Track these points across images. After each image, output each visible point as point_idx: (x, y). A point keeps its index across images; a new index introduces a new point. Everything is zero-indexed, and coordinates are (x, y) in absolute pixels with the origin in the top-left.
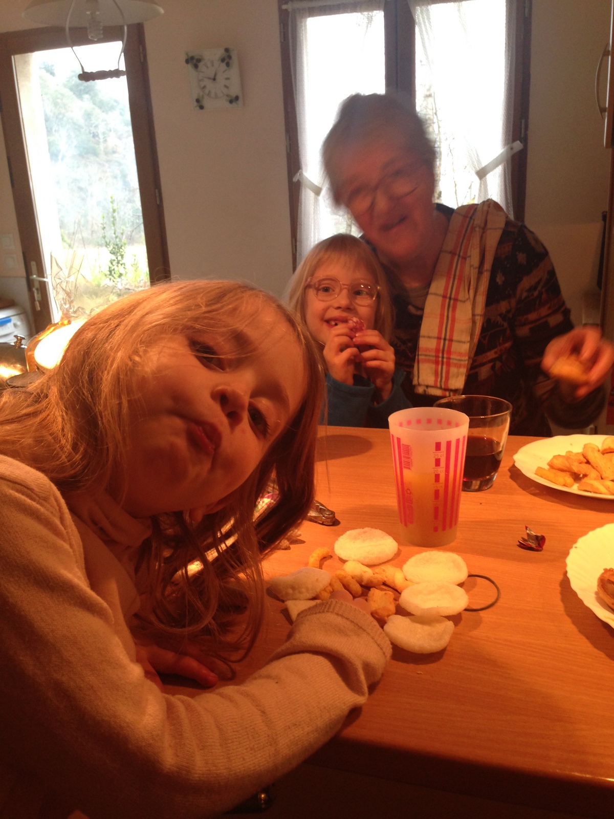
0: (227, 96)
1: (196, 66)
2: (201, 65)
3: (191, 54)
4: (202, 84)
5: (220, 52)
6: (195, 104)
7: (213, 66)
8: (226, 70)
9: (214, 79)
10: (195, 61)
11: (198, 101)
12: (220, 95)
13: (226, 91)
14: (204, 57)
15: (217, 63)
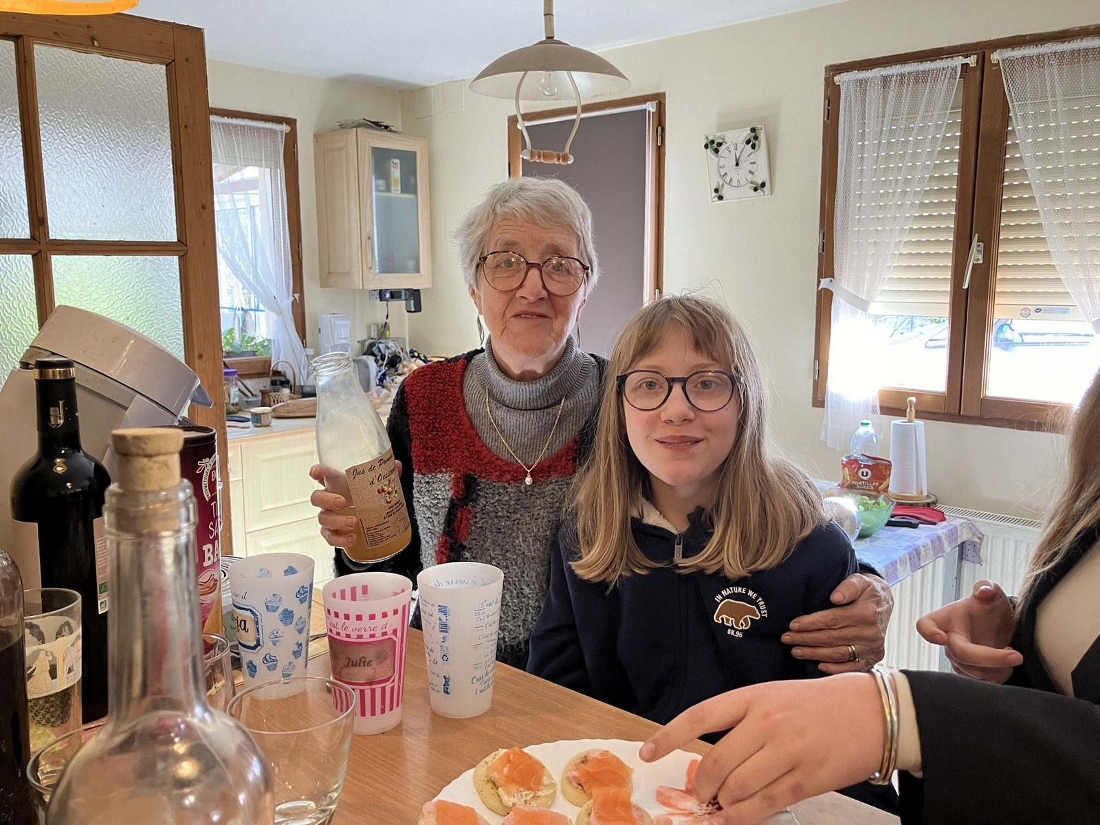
0: (752, 182)
1: (717, 151)
2: (722, 149)
3: (711, 138)
4: (723, 171)
5: (746, 133)
6: (714, 194)
7: (736, 149)
8: (751, 154)
9: (737, 164)
10: (715, 145)
11: (716, 191)
12: (743, 182)
13: (750, 177)
14: (726, 140)
15: (741, 146)
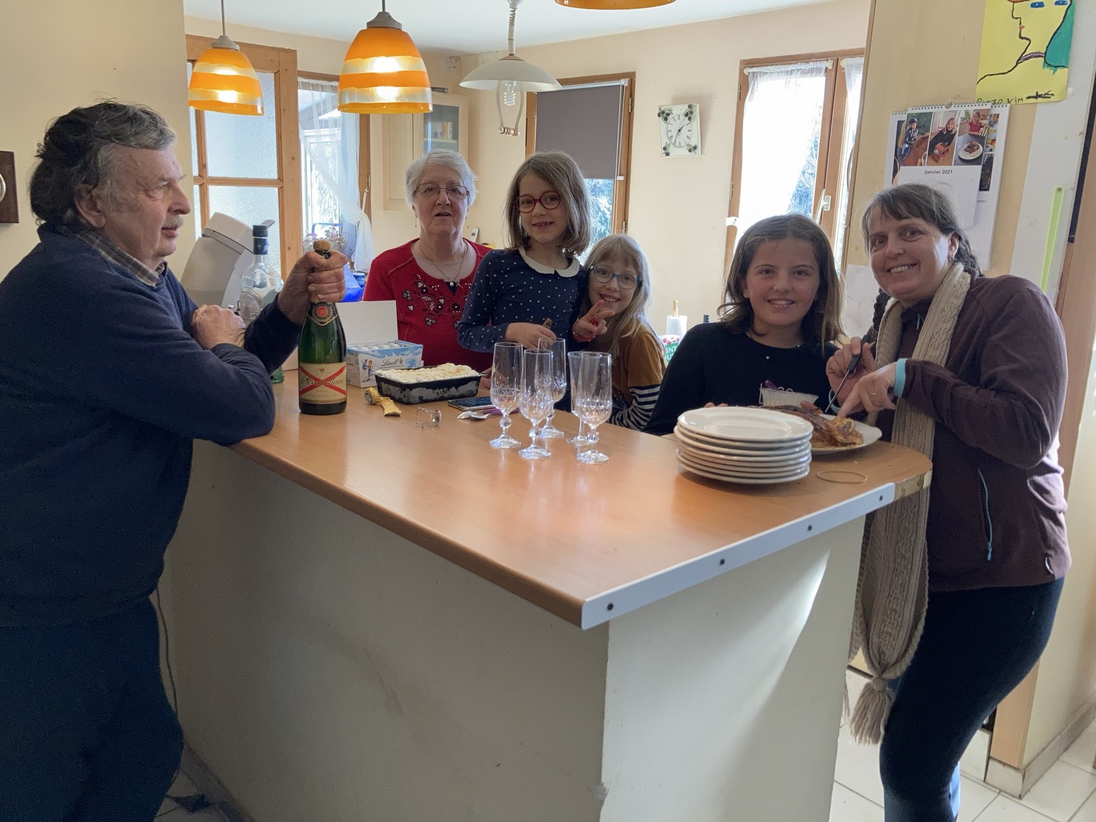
0: (688, 145)
1: (666, 119)
2: (670, 118)
3: (663, 109)
4: (670, 134)
5: (685, 108)
6: (663, 151)
7: (679, 119)
8: (689, 124)
9: (679, 131)
11: (665, 149)
12: (683, 144)
13: (687, 140)
14: (673, 112)
15: (682, 117)
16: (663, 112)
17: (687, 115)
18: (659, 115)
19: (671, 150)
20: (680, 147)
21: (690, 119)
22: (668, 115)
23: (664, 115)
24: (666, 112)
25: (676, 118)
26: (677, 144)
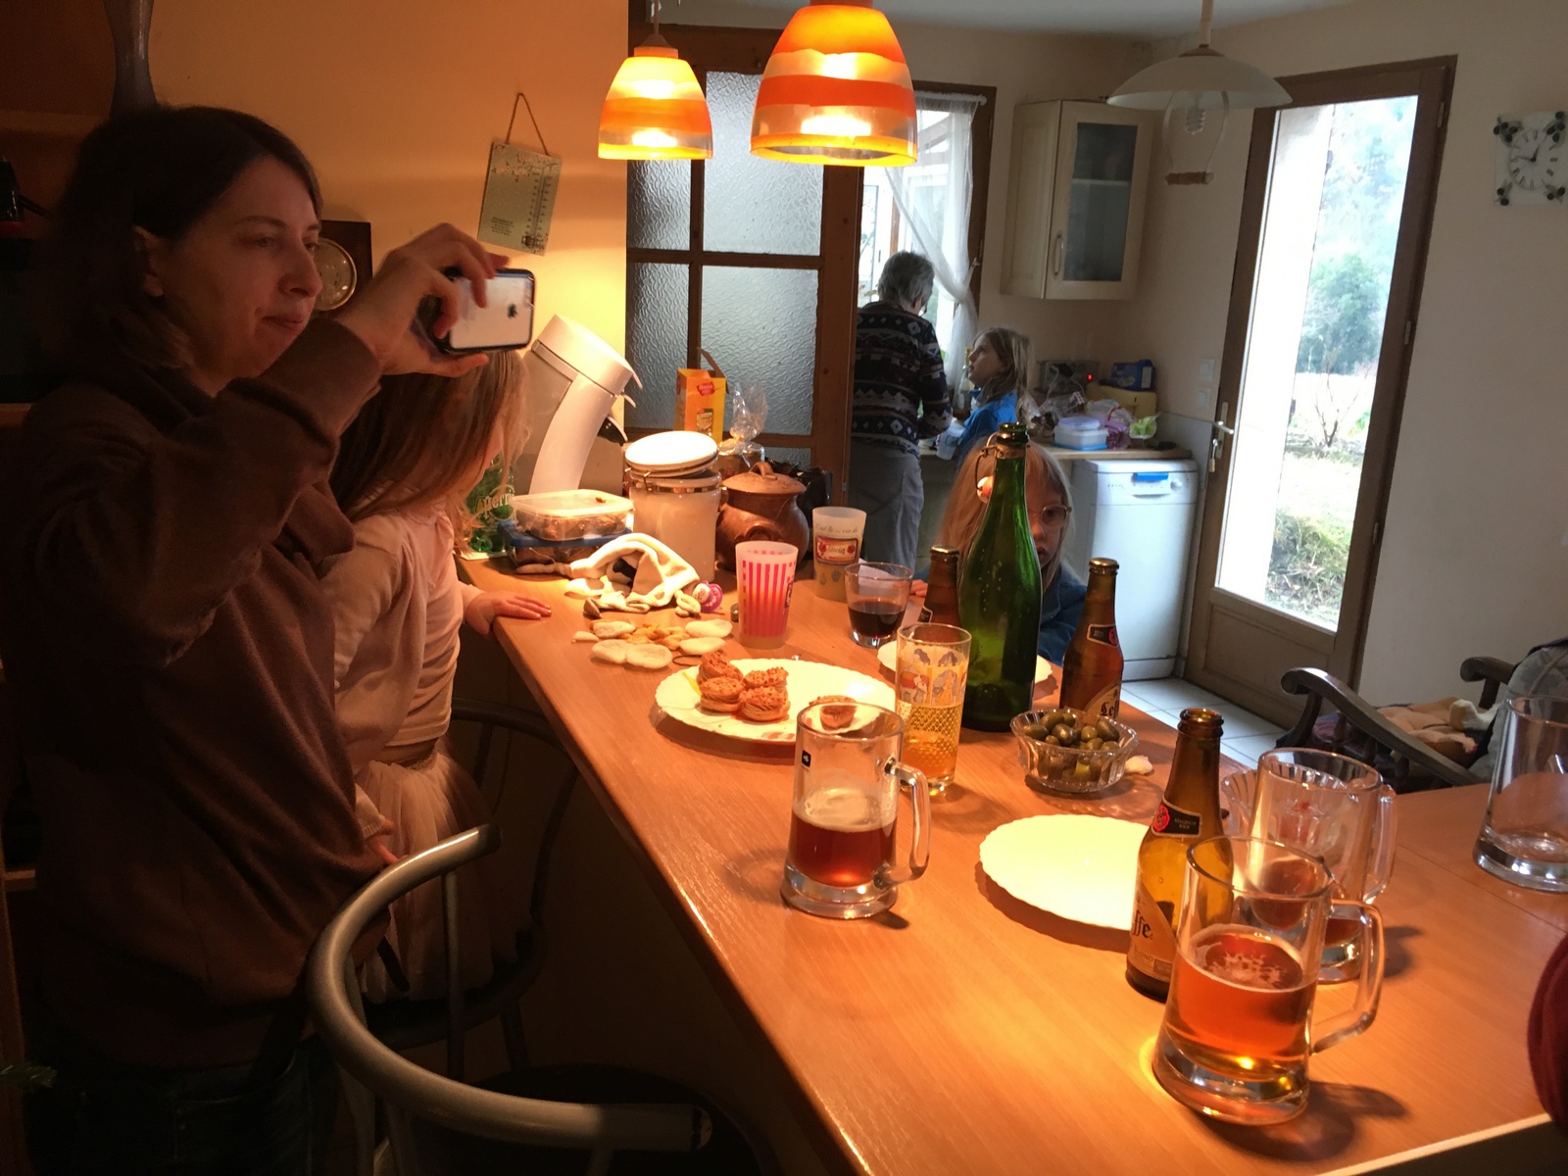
0: (1548, 186)
1: (1508, 139)
2: (1517, 137)
3: (1504, 120)
5: (1549, 119)
6: (1497, 197)
7: (1536, 138)
8: (1554, 146)
9: (1534, 159)
10: (1508, 129)
11: (1501, 192)
12: (1537, 184)
13: (1547, 179)
14: (1525, 125)
15: (1542, 135)
16: (1505, 125)
17: (1550, 131)
18: (1496, 131)
19: (1514, 195)
20: (1532, 188)
21: (1556, 139)
22: (1515, 130)
23: (1507, 131)
24: (1510, 125)
25: (1530, 136)
26: (1528, 182)
